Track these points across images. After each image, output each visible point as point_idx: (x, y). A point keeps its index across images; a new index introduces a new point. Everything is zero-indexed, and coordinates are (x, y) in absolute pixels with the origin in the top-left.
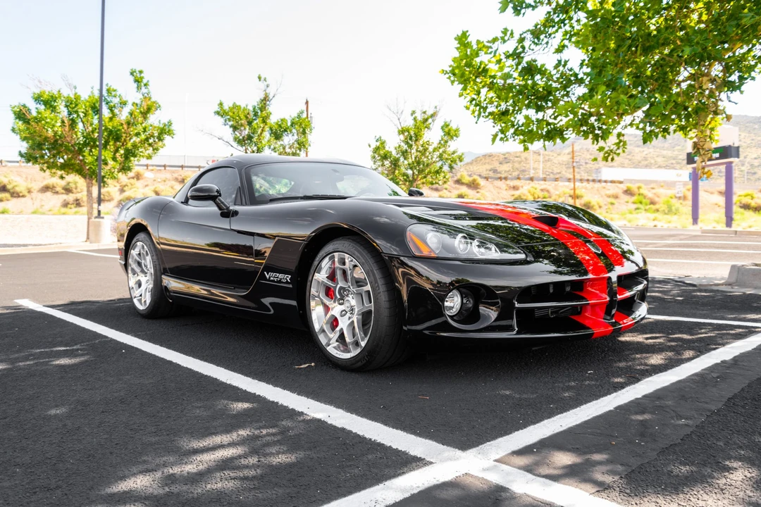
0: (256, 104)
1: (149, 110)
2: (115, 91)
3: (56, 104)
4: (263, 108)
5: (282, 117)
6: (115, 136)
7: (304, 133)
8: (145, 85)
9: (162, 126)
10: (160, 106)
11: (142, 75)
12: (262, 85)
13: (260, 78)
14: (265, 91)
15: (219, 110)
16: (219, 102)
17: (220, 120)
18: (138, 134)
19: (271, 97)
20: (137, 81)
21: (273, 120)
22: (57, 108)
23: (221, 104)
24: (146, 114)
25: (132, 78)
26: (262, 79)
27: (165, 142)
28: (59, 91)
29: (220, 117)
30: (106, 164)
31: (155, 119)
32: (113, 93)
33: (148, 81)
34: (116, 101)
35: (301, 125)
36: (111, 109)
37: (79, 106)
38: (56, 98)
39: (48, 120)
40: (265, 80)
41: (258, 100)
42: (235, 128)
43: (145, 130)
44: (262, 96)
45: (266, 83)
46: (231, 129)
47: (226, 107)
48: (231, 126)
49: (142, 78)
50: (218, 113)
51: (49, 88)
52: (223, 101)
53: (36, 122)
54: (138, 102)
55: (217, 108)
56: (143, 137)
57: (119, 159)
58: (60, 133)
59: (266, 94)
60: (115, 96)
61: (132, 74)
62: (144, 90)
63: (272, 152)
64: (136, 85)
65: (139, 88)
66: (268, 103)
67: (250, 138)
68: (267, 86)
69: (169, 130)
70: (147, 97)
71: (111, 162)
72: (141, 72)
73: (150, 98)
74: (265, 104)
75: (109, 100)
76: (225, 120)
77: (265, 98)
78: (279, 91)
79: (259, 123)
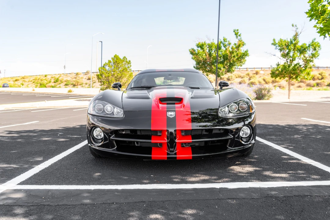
0: (292, 38)
2: (226, 39)
3: (204, 47)
4: (295, 40)
5: (304, 43)
6: (225, 57)
7: (315, 49)
8: (239, 35)
9: (244, 52)
10: (245, 44)
11: (238, 31)
12: (294, 29)
13: (293, 26)
14: (296, 31)
15: (273, 42)
16: (273, 39)
18: (234, 57)
19: (299, 33)
20: (236, 34)
21: (300, 44)
22: (204, 48)
23: (274, 40)
24: (238, 48)
25: (234, 33)
26: (294, 26)
27: (246, 59)
28: (205, 42)
29: (274, 46)
30: (221, 70)
31: (242, 50)
33: (241, 34)
34: (226, 43)
35: (314, 46)
36: (225, 46)
37: (213, 47)
38: (204, 45)
39: (200, 54)
40: (296, 26)
41: (293, 36)
42: (281, 50)
43: (237, 55)
44: (294, 34)
45: (296, 28)
46: (279, 51)
47: (277, 42)
48: (279, 49)
49: (238, 33)
50: (273, 44)
51: (201, 41)
53: (196, 55)
54: (236, 43)
55: (272, 42)
56: (236, 58)
57: (226, 67)
58: (205, 58)
60: (226, 42)
61: (234, 31)
62: (239, 38)
63: (299, 60)
64: (235, 36)
65: (237, 37)
66: (297, 37)
67: (288, 54)
68: (297, 29)
69: (247, 54)
72: (238, 30)
73: (241, 41)
74: (296, 37)
75: (224, 43)
76: (276, 47)
77: (296, 34)
78: (303, 30)
79: (292, 47)
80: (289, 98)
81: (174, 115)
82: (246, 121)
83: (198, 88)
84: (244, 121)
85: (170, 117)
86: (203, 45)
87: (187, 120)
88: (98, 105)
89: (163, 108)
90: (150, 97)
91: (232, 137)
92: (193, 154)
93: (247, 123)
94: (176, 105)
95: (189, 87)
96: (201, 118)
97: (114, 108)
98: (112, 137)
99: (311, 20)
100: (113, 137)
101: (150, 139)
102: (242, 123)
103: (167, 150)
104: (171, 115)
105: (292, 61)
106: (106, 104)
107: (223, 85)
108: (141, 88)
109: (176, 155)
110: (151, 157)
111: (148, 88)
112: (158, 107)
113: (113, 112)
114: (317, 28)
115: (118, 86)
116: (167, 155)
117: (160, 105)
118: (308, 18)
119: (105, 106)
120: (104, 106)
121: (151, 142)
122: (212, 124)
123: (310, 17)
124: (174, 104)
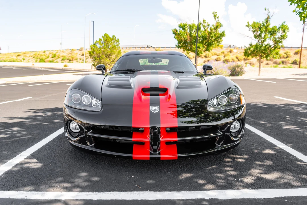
0: (264, 21)
1: (217, 27)
3: (185, 28)
4: (267, 22)
5: (274, 25)
6: (204, 38)
7: (284, 32)
8: (218, 17)
9: (221, 33)
10: (222, 25)
11: (217, 14)
12: (267, 12)
13: (265, 9)
14: (268, 14)
17: (248, 28)
18: (212, 37)
19: (270, 17)
20: (215, 16)
21: (271, 26)
24: (216, 29)
25: (213, 15)
26: (267, 9)
27: (222, 39)
28: (186, 23)
31: (220, 31)
32: (205, 22)
34: (206, 24)
35: (284, 28)
36: (204, 27)
37: (193, 28)
39: (182, 34)
40: (268, 10)
41: (265, 19)
42: (254, 32)
43: (215, 35)
44: (266, 17)
46: (253, 32)
47: (250, 24)
48: (252, 31)
49: (216, 15)
50: (247, 26)
51: (184, 22)
52: (249, 21)
53: (178, 35)
54: (215, 24)
55: (247, 24)
56: (214, 38)
57: (205, 46)
58: (186, 38)
59: (268, 16)
60: (206, 23)
61: (213, 14)
62: (217, 19)
65: (215, 19)
66: (269, 19)
67: (260, 35)
68: (269, 12)
69: (224, 35)
70: (218, 23)
71: (201, 48)
72: (216, 13)
74: (268, 20)
75: (203, 24)
76: (250, 29)
77: (268, 18)
78: (274, 14)
79: (264, 29)
80: (259, 75)
81: (158, 110)
82: (236, 115)
83: (183, 73)
84: (234, 115)
85: (154, 112)
86: (184, 26)
87: (172, 114)
88: (75, 95)
89: (145, 100)
90: (132, 86)
91: (222, 134)
92: (178, 153)
93: (237, 116)
94: (161, 97)
95: (173, 71)
96: (185, 111)
97: (92, 99)
98: (89, 133)
99: (291, 4)
100: (91, 133)
101: (131, 137)
102: (232, 118)
103: (150, 150)
104: (155, 110)
105: (263, 42)
106: (84, 94)
107: (207, 68)
108: (124, 72)
109: (160, 155)
110: (132, 157)
111: (132, 72)
112: (140, 98)
113: (91, 104)
114: (296, 12)
115: (102, 68)
116: (150, 155)
117: (143, 97)
118: (289, 2)
119: (83, 96)
120: (81, 96)
121: (132, 140)
122: (198, 120)
123: (290, 1)
124: (158, 95)
